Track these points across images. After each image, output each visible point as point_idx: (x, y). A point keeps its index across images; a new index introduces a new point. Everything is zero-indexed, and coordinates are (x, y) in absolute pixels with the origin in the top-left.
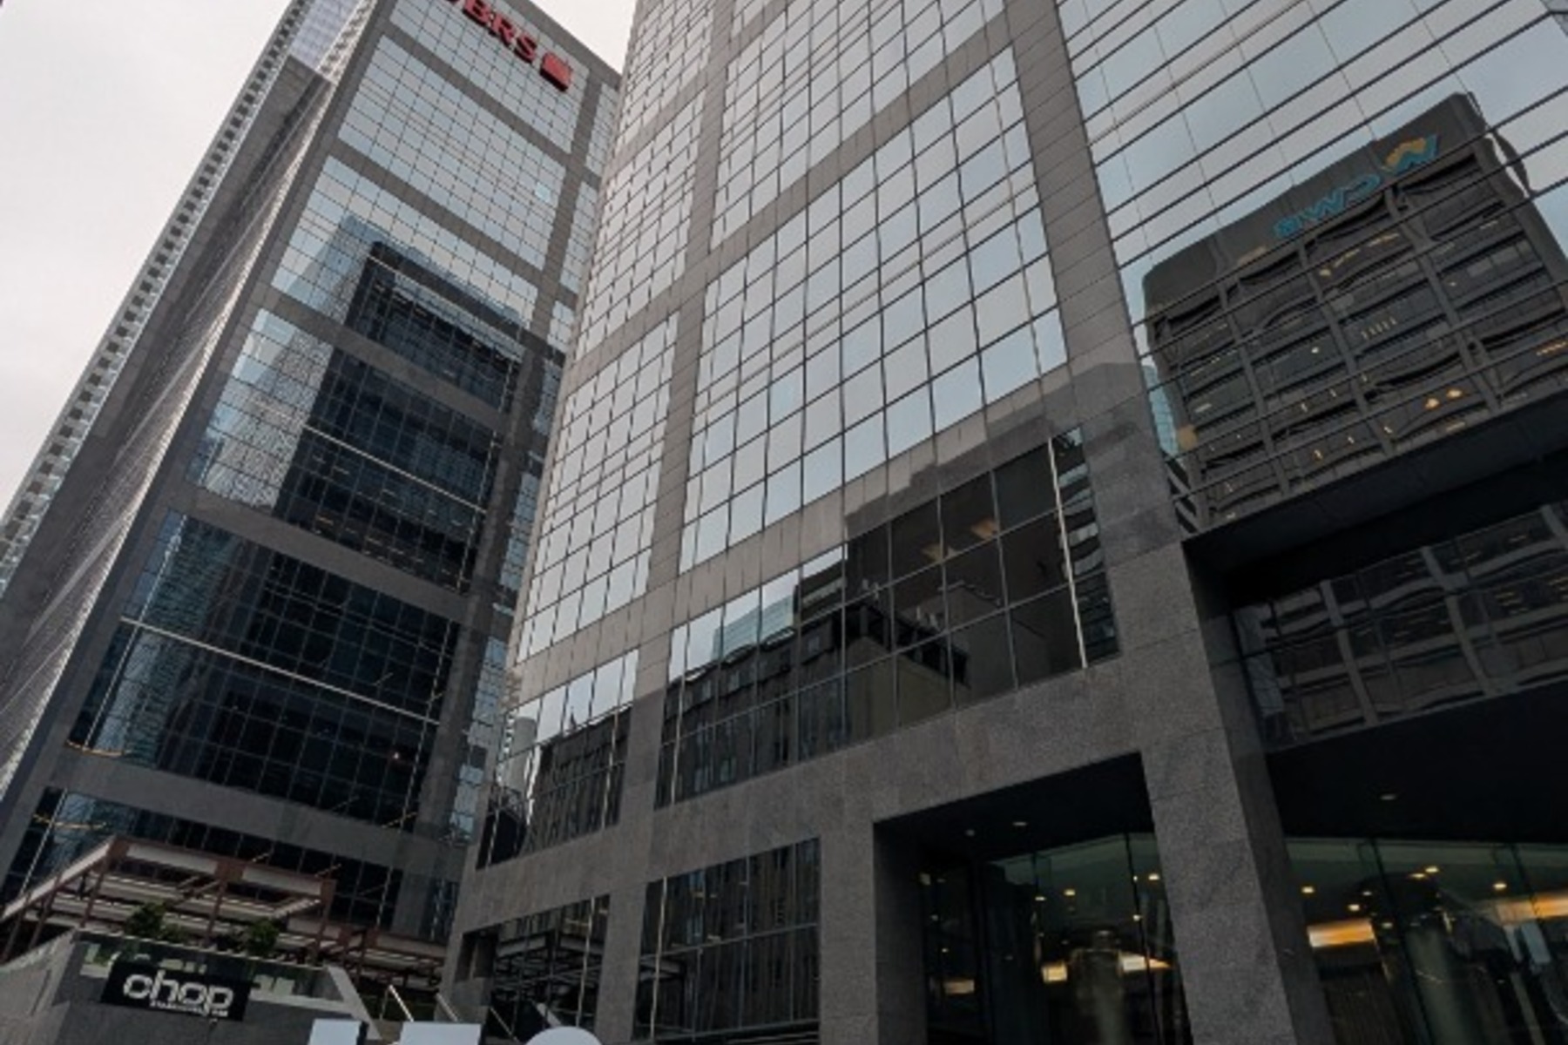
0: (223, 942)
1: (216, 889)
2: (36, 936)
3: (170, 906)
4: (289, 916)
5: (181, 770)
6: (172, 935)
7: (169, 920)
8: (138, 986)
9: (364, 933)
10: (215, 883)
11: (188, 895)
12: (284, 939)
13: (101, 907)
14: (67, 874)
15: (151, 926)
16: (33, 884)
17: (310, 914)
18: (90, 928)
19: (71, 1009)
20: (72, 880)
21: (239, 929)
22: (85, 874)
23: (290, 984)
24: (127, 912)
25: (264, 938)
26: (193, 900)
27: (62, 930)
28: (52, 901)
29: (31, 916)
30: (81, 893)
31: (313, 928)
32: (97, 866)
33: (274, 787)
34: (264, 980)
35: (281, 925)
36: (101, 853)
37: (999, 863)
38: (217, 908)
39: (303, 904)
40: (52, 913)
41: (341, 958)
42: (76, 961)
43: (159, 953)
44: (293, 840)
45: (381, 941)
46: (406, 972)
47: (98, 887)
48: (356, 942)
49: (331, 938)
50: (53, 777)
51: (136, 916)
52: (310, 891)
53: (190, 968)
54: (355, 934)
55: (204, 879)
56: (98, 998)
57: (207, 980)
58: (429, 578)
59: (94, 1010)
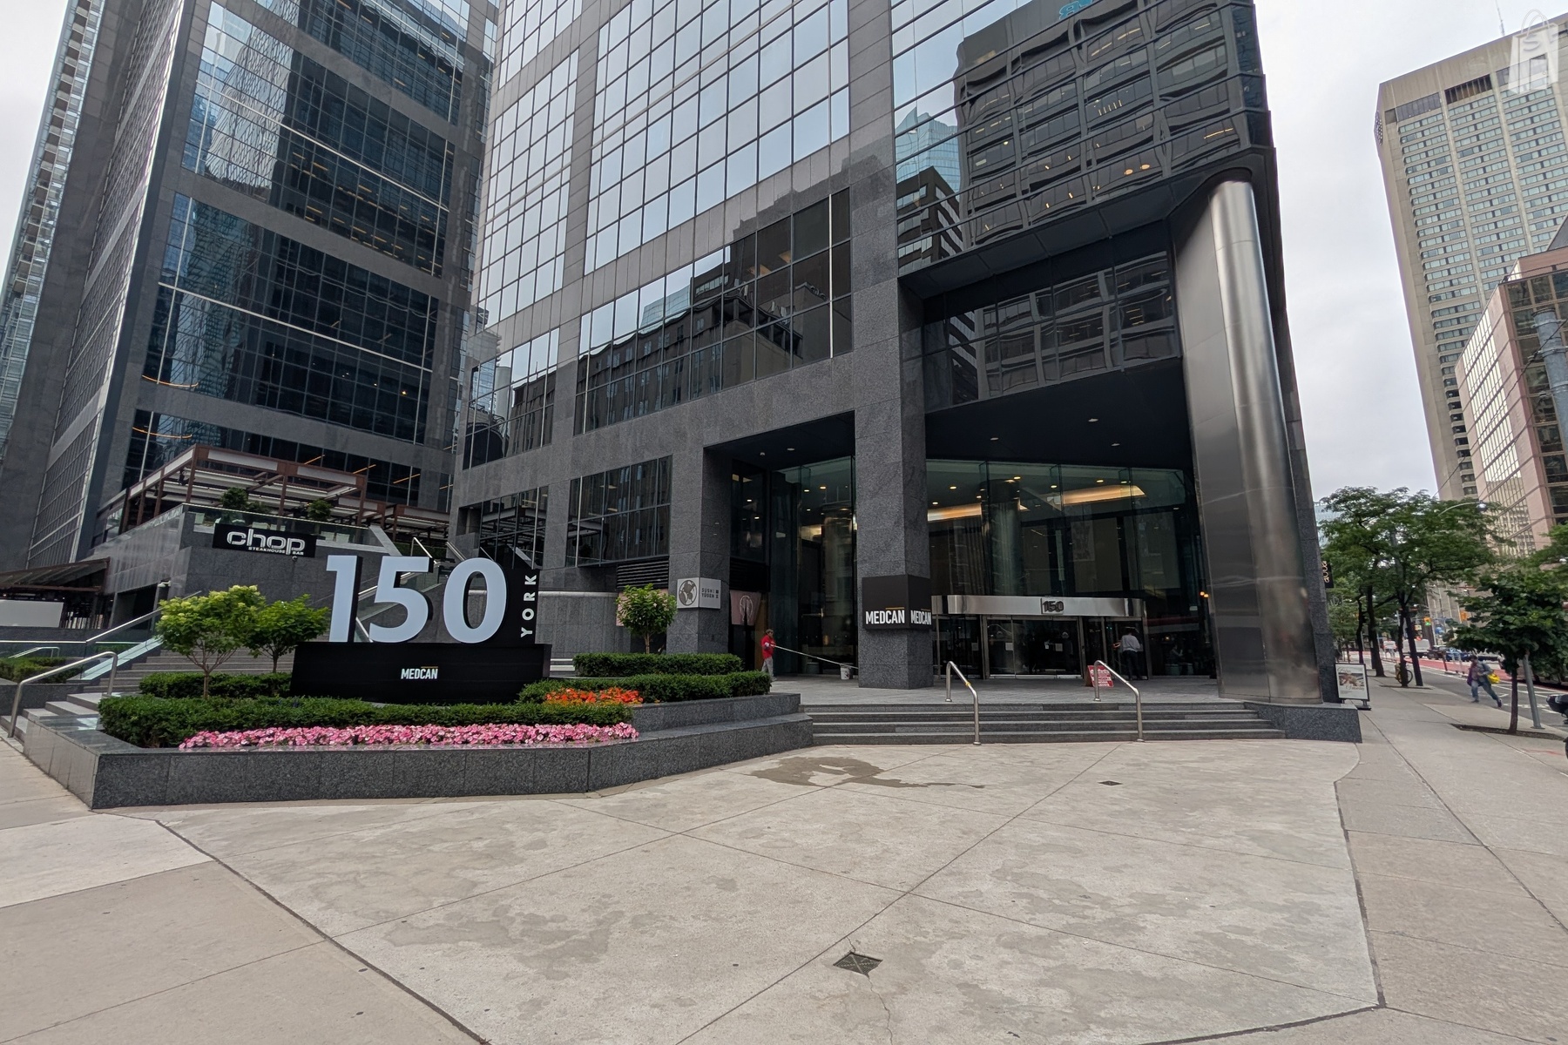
0: (297, 512)
1: (281, 479)
2: (157, 508)
3: (249, 490)
4: (338, 497)
5: (242, 399)
6: (255, 508)
7: (252, 498)
8: (236, 538)
9: (395, 507)
10: (279, 476)
11: (262, 483)
12: (335, 510)
13: (197, 490)
14: (169, 469)
15: (239, 502)
16: (146, 475)
17: (354, 495)
18: (195, 503)
19: (193, 552)
20: (174, 472)
21: (306, 504)
22: (181, 469)
23: (347, 537)
24: (220, 493)
25: (323, 510)
26: (266, 486)
27: (174, 505)
28: (162, 487)
29: (150, 495)
30: (182, 481)
31: (357, 504)
32: (188, 464)
33: (315, 412)
34: (329, 535)
35: (334, 502)
36: (188, 456)
37: (781, 471)
38: (284, 491)
39: (346, 490)
40: (166, 494)
41: (382, 521)
42: (189, 522)
43: (250, 519)
44: (338, 448)
45: (407, 512)
46: (429, 530)
47: (192, 476)
48: (389, 512)
49: (371, 509)
50: (139, 400)
51: (226, 496)
52: (348, 482)
53: (274, 528)
54: (388, 507)
55: (271, 474)
56: (211, 544)
57: (286, 535)
58: (409, 261)
59: (211, 552)
